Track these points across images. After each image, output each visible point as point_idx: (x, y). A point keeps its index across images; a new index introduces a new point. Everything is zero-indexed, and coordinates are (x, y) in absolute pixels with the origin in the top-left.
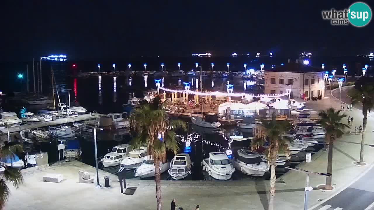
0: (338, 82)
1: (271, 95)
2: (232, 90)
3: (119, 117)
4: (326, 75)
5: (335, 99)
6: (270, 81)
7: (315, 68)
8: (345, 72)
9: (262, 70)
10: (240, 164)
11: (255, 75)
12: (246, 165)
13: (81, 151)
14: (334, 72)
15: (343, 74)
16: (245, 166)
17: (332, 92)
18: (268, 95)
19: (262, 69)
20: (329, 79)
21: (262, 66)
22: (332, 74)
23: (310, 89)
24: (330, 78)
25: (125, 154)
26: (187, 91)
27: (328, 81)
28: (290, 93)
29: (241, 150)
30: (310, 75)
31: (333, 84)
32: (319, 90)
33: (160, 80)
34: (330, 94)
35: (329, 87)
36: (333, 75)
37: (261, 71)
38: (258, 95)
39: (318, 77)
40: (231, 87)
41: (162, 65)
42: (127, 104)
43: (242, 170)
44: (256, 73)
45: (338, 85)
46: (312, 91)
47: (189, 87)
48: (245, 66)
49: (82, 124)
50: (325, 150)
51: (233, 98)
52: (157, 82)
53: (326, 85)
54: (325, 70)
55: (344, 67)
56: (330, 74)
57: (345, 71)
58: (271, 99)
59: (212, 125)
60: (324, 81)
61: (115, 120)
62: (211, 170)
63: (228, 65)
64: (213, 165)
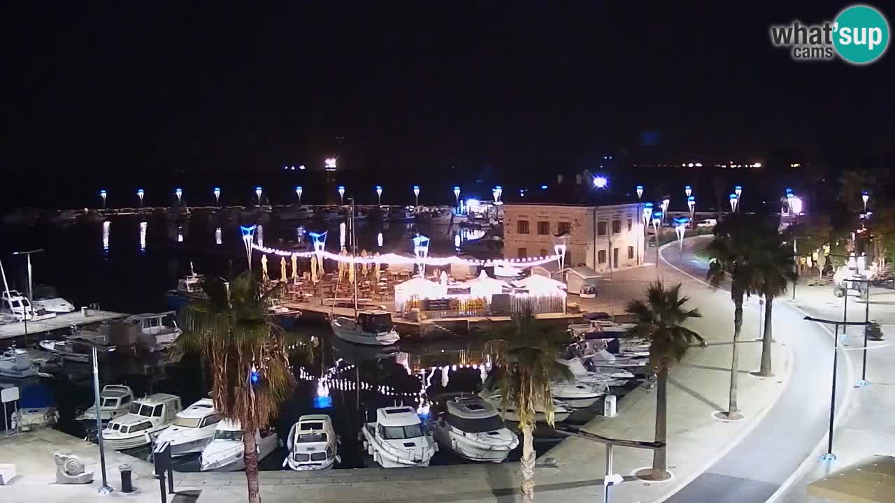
0: (675, 227)
1: (518, 260)
2: (425, 249)
3: (154, 323)
4: (647, 212)
5: (667, 267)
6: (516, 228)
7: (620, 195)
8: (690, 204)
9: (498, 201)
10: (450, 433)
11: (482, 214)
12: (464, 435)
13: (57, 413)
14: (665, 205)
15: (687, 209)
16: (461, 438)
17: (662, 251)
18: (513, 260)
19: (496, 199)
20: (654, 221)
21: (498, 192)
22: (660, 210)
23: (610, 244)
24: (656, 217)
25: (159, 418)
26: (320, 253)
27: (651, 224)
28: (563, 255)
29: (455, 401)
30: (607, 213)
31: (664, 232)
32: (632, 248)
33: (252, 228)
34: (658, 255)
35: (654, 238)
36: (663, 211)
37: (494, 203)
38: (489, 261)
39: (629, 215)
40: (424, 244)
41: (259, 192)
42: (175, 291)
43: (454, 447)
44: (483, 209)
45: (674, 235)
46: (616, 250)
47: (323, 244)
48: (457, 191)
49: (64, 342)
50: (649, 388)
51: (429, 270)
52: (246, 233)
53: (647, 234)
54: (645, 198)
55: (688, 191)
56: (656, 209)
57: (691, 200)
58: (519, 271)
59: (378, 338)
60: (641, 226)
61: (146, 331)
62: (381, 452)
63: (417, 191)
64: (385, 438)
